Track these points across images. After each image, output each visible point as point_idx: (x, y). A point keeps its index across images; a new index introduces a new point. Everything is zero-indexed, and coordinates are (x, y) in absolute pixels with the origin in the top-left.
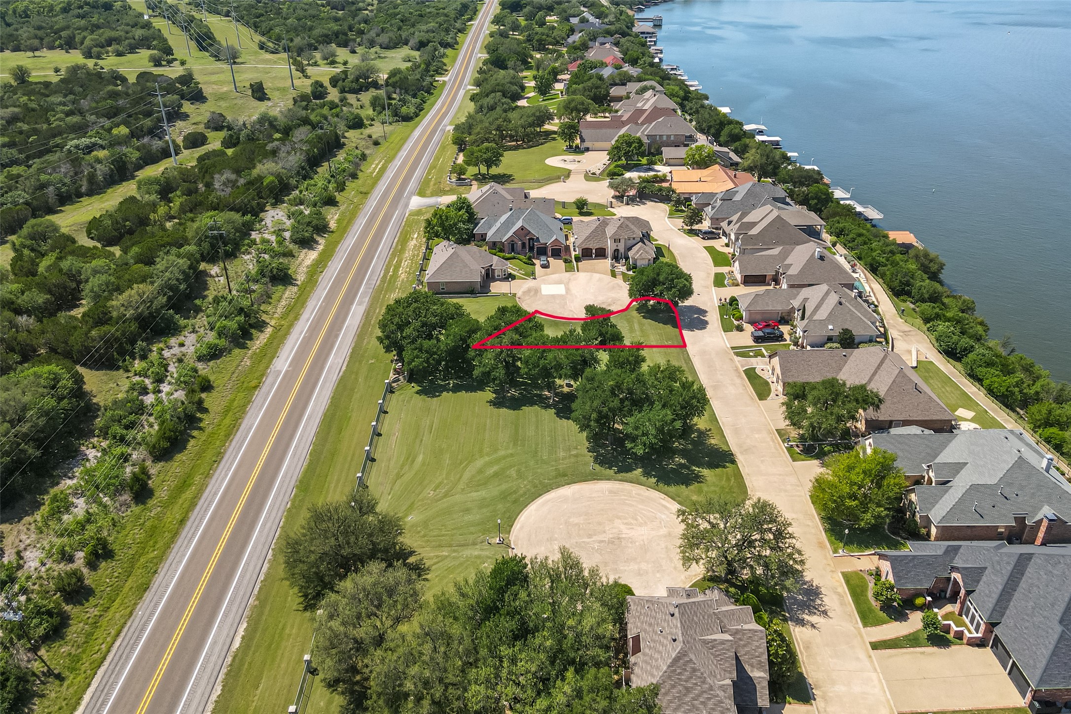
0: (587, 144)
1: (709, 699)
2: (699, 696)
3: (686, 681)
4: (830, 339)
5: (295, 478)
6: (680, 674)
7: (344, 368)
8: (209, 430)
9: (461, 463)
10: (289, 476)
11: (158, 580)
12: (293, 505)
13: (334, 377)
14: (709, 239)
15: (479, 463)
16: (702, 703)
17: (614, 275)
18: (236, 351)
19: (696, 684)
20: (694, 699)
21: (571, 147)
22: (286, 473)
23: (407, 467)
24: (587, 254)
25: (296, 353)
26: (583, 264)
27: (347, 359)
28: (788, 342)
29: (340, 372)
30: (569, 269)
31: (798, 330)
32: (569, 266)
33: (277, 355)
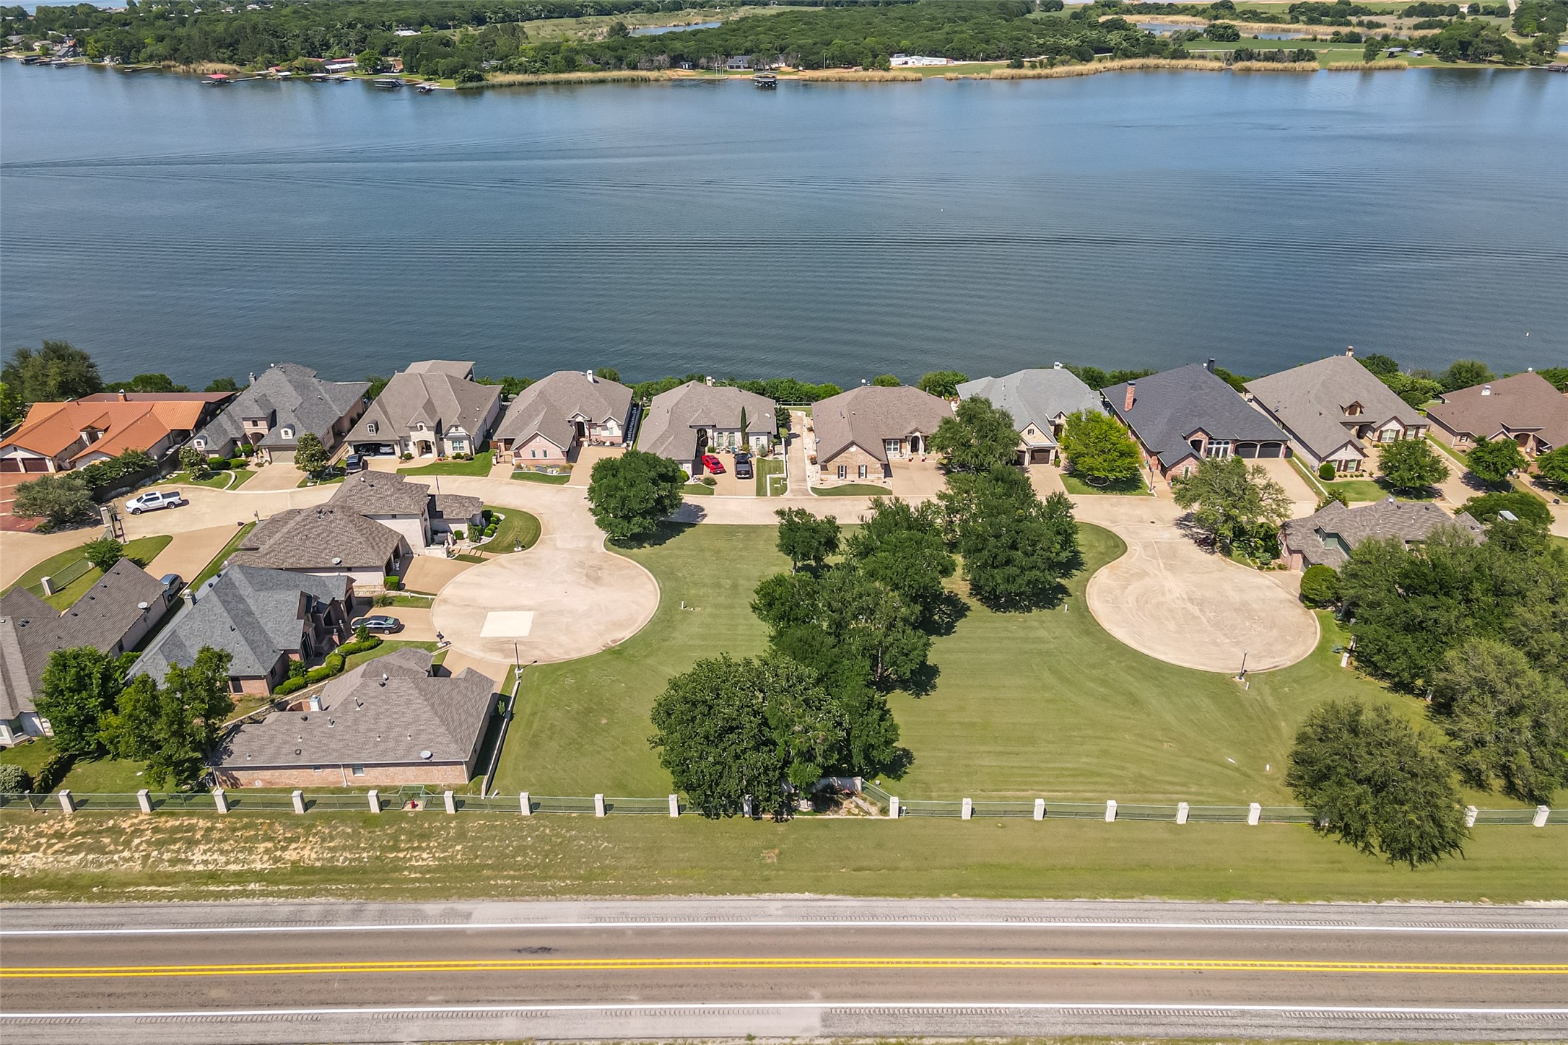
5: (1203, 907)
17: (473, 560)
22: (1194, 920)
26: (410, 583)
27: (764, 896)
28: (753, 460)
29: (821, 900)
30: (423, 601)
31: (752, 440)
32: (405, 602)
33: (743, 1042)
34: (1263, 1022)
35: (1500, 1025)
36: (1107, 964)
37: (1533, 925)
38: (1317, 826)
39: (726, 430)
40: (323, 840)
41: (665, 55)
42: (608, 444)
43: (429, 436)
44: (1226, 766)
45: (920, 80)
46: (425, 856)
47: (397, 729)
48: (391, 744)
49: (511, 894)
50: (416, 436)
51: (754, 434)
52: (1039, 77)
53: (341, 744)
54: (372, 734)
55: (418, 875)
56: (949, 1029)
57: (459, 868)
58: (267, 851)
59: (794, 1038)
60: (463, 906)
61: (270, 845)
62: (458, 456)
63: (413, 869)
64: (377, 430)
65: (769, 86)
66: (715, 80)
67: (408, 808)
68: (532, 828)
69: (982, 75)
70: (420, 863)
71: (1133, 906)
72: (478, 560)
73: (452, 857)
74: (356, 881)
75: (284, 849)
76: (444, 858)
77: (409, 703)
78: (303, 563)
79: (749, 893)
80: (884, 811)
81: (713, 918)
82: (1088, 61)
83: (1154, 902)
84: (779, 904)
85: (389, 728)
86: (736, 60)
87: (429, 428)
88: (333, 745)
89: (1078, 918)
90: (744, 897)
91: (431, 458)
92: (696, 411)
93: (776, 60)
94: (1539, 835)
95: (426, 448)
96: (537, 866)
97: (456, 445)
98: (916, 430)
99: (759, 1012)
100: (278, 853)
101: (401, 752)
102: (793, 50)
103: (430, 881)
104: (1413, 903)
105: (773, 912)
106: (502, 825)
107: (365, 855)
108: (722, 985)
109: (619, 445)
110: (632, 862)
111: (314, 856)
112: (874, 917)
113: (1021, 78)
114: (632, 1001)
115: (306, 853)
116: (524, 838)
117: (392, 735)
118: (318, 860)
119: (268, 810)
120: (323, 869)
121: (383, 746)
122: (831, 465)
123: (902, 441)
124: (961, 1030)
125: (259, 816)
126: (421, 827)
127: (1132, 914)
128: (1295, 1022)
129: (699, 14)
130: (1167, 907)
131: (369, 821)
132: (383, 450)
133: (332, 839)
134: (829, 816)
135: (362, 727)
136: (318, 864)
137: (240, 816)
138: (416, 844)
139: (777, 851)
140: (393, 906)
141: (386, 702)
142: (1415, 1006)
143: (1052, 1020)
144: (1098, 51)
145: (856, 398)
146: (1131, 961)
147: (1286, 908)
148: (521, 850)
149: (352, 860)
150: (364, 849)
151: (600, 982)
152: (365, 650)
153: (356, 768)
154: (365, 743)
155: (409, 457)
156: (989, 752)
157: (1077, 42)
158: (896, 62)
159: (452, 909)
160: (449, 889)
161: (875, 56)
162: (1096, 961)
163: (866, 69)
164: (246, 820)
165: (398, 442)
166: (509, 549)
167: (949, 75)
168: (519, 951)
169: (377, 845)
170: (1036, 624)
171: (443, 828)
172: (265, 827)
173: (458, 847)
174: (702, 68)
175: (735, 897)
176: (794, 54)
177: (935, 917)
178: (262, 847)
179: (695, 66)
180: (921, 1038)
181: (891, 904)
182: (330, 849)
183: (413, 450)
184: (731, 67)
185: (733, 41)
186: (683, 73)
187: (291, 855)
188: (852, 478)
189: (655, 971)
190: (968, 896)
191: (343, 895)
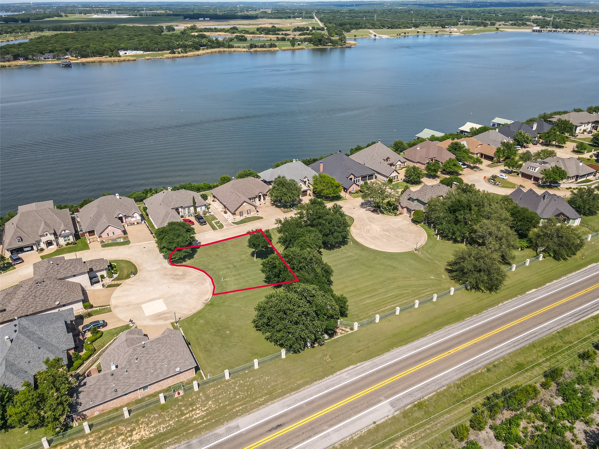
5: (460, 324)
10: (462, 327)
11: (559, 328)
17: (115, 286)
26: (94, 304)
29: (356, 367)
30: (106, 309)
31: (199, 209)
32: (97, 313)
33: (373, 425)
34: (501, 351)
35: (548, 328)
36: (452, 351)
37: (534, 298)
38: (466, 289)
39: (186, 207)
40: (147, 424)
41: (10, 55)
42: (136, 223)
43: (52, 238)
44: (432, 279)
45: (135, 60)
46: (198, 412)
47: (159, 364)
48: (159, 371)
49: (246, 411)
50: (44, 239)
51: (199, 206)
52: (183, 57)
53: (135, 380)
54: (148, 370)
55: (201, 421)
56: (428, 391)
57: (216, 411)
58: (123, 440)
59: (387, 416)
60: (233, 423)
61: (123, 437)
62: (68, 244)
63: (196, 419)
64: (22, 240)
65: (68, 66)
66: (39, 65)
67: (176, 395)
68: (235, 383)
69: (161, 57)
70: (198, 416)
71: (444, 331)
72: (118, 285)
73: (210, 408)
74: (176, 435)
75: (131, 436)
76: (207, 409)
77: (159, 351)
78: (39, 309)
79: (332, 374)
80: (352, 329)
81: (328, 388)
82: (199, 50)
83: (448, 328)
84: (345, 374)
85: (155, 364)
86: (47, 55)
87: (51, 234)
88: (131, 381)
89: (433, 341)
90: (331, 376)
91: (53, 248)
92: (172, 202)
93: (67, 54)
94: (515, 273)
95: (49, 243)
96: (246, 397)
97: (67, 239)
98: (260, 192)
99: (370, 413)
100: (129, 439)
101: (165, 373)
102: (74, 50)
103: (207, 421)
104: (505, 302)
105: (346, 377)
106: (221, 387)
107: (171, 422)
108: (351, 409)
109: (141, 223)
110: (282, 380)
111: (147, 433)
112: (378, 365)
113: (176, 57)
114: (326, 429)
115: (143, 433)
116: (234, 388)
117: (158, 367)
118: (151, 433)
119: (111, 422)
120: (156, 437)
121: (155, 373)
122: (237, 212)
123: (255, 198)
124: (432, 390)
125: (109, 426)
126: (188, 401)
127: (446, 334)
128: (508, 348)
129: (11, 36)
130: (452, 328)
131: (163, 408)
132: (26, 249)
133: (151, 422)
134: (336, 337)
135: (142, 369)
136: (152, 435)
137: (99, 431)
138: (191, 409)
139: (328, 356)
140: (202, 437)
141: (148, 354)
142: (528, 331)
143: (452, 375)
144: (201, 46)
145: (233, 184)
146: (457, 348)
147: (479, 316)
148: (236, 393)
149: (167, 427)
150: (169, 420)
151: (310, 428)
152: (99, 338)
153: (145, 388)
154: (146, 375)
155: (42, 250)
156: (366, 298)
157: (192, 43)
158: (122, 53)
159: (229, 427)
160: (220, 420)
161: (112, 51)
162: (449, 352)
163: (110, 57)
164: (103, 431)
165: (34, 244)
166: (128, 277)
167: (147, 58)
168: (270, 431)
169: (173, 416)
170: (346, 251)
171: (198, 398)
172: (115, 430)
173: (210, 403)
174: (30, 59)
175: (328, 378)
176: (74, 52)
177: (395, 358)
178: (119, 439)
179: (26, 59)
180: (423, 398)
181: (379, 359)
182: (153, 427)
183: (43, 245)
184: (45, 58)
185: (41, 47)
186: (21, 62)
187: (136, 437)
188: (245, 215)
189: (325, 415)
190: (399, 347)
191: (175, 443)
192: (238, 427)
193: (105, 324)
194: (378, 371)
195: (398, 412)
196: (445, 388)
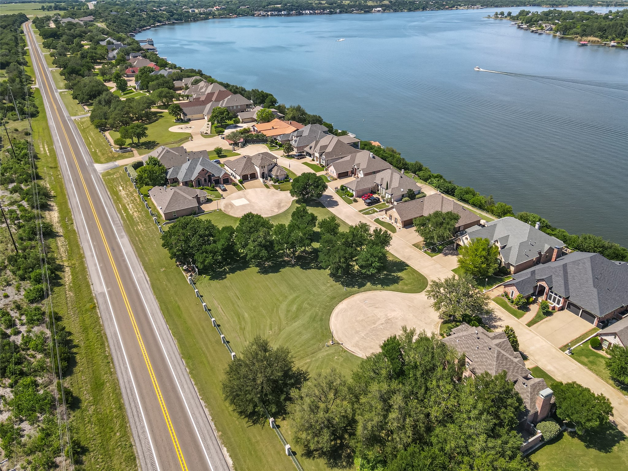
0: (189, 117)
1: (518, 369)
2: (513, 370)
3: (506, 365)
4: (403, 196)
5: (177, 353)
6: (502, 363)
7: (148, 279)
8: (82, 344)
9: (273, 310)
10: (171, 353)
11: (138, 449)
12: (190, 369)
13: (147, 286)
14: (301, 158)
15: (283, 306)
16: (517, 372)
17: (268, 187)
18: (56, 289)
19: (510, 365)
20: (513, 372)
21: (178, 120)
22: (168, 352)
23: (243, 323)
24: (245, 178)
25: (104, 278)
26: (246, 184)
27: (145, 272)
28: (383, 202)
29: (147, 281)
30: (240, 189)
31: (387, 195)
32: (237, 187)
33: (91, 283)
34: (124, 373)
35: (141, 436)
37: (208, 449)
39: (383, 188)
46: (141, 227)
49: (133, 241)
57: (140, 232)
62: (321, 165)
84: (142, 275)
89: (159, 327)
90: (144, 270)
91: (317, 163)
97: (322, 161)
99: (101, 283)
103: (134, 230)
106: (154, 230)
107: (138, 220)
110: (151, 251)
116: (152, 235)
118: (135, 217)
122: (388, 213)
128: (126, 380)
131: (147, 216)
136: (133, 218)
139: (166, 270)
142: (144, 411)
148: (148, 236)
152: (209, 190)
155: (313, 160)
160: (132, 233)
165: (312, 155)
166: (278, 189)
168: (112, 247)
173: (145, 229)
182: (138, 216)
183: (315, 158)
188: (393, 222)
191: (125, 223)
192: (121, 237)
193: (225, 190)
194: (136, 290)
195: (94, 295)
196: (101, 323)
